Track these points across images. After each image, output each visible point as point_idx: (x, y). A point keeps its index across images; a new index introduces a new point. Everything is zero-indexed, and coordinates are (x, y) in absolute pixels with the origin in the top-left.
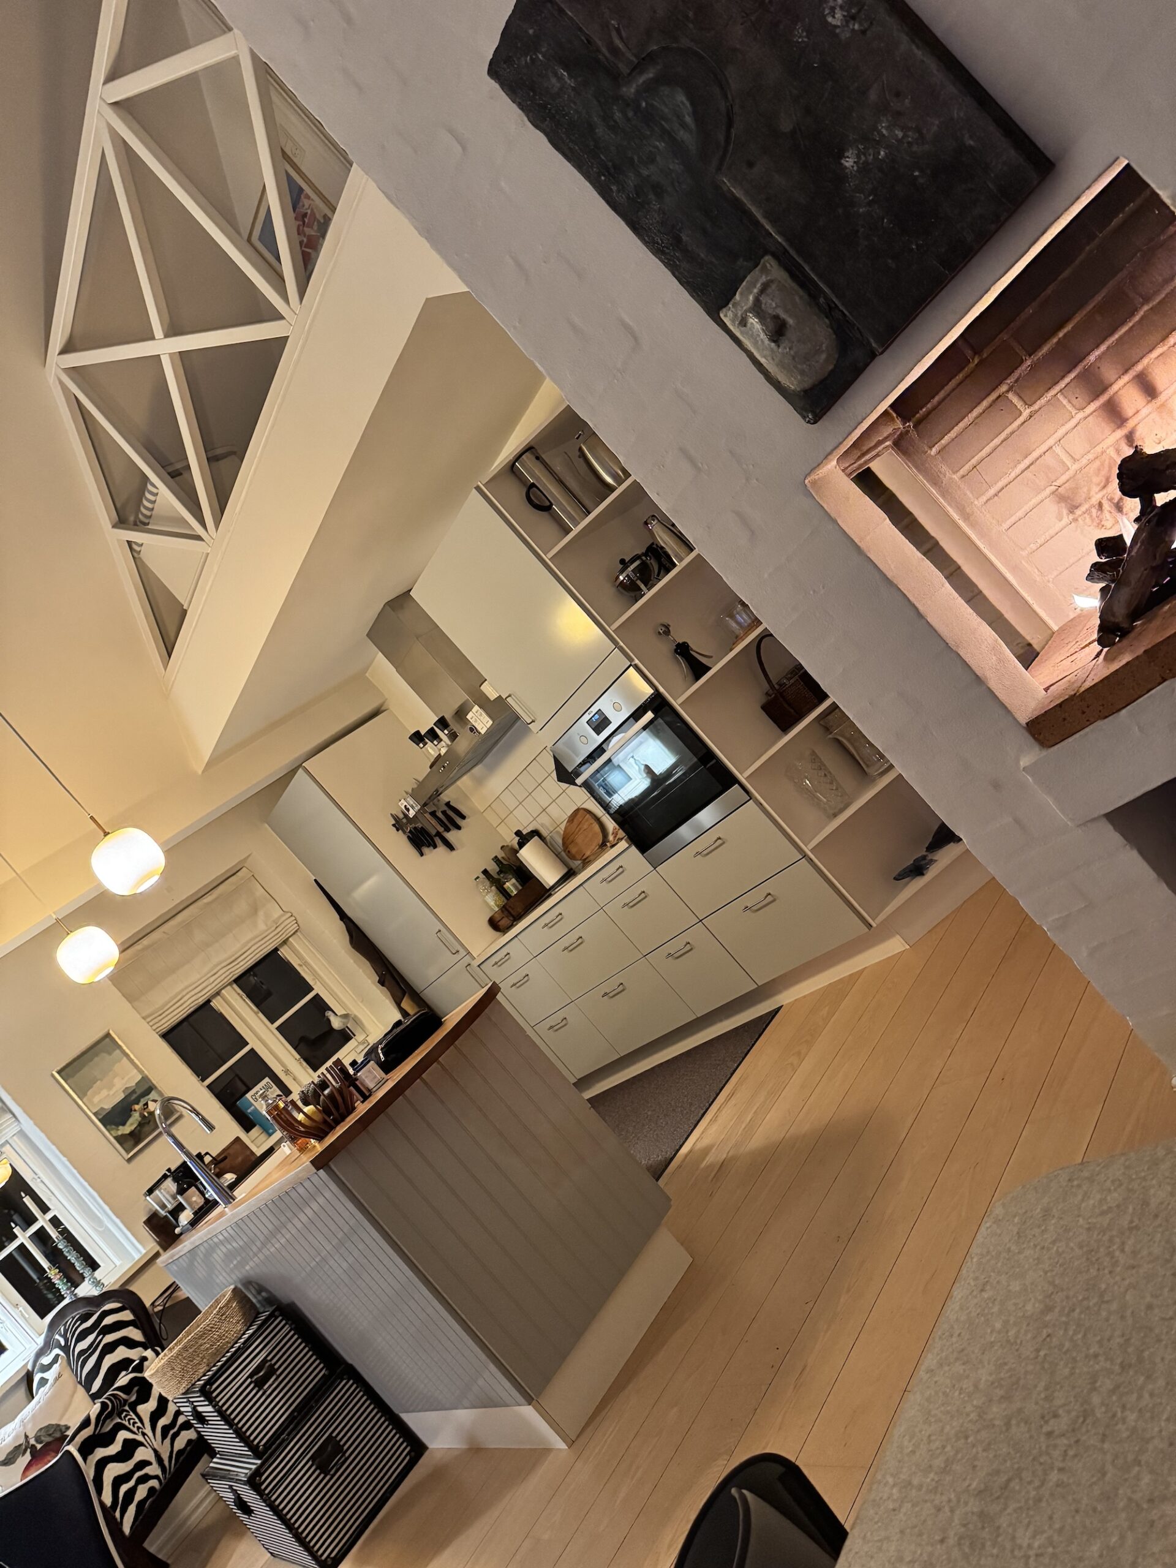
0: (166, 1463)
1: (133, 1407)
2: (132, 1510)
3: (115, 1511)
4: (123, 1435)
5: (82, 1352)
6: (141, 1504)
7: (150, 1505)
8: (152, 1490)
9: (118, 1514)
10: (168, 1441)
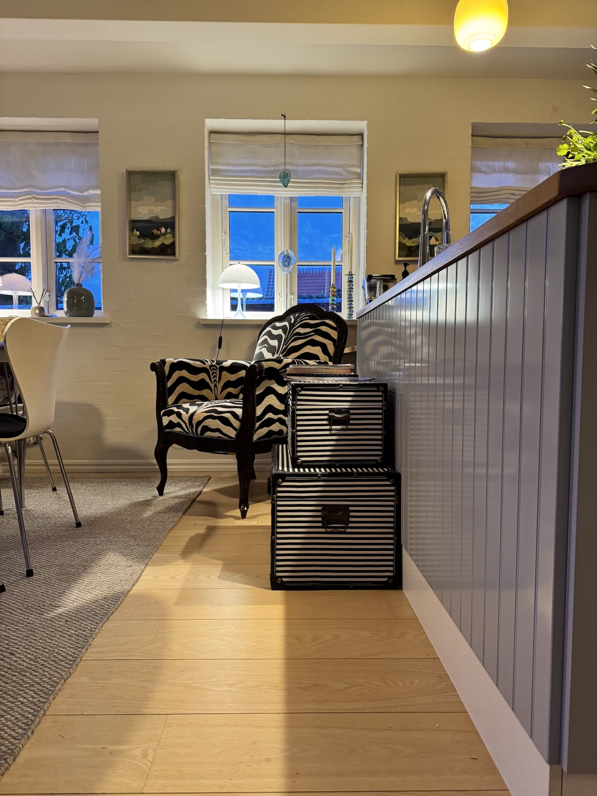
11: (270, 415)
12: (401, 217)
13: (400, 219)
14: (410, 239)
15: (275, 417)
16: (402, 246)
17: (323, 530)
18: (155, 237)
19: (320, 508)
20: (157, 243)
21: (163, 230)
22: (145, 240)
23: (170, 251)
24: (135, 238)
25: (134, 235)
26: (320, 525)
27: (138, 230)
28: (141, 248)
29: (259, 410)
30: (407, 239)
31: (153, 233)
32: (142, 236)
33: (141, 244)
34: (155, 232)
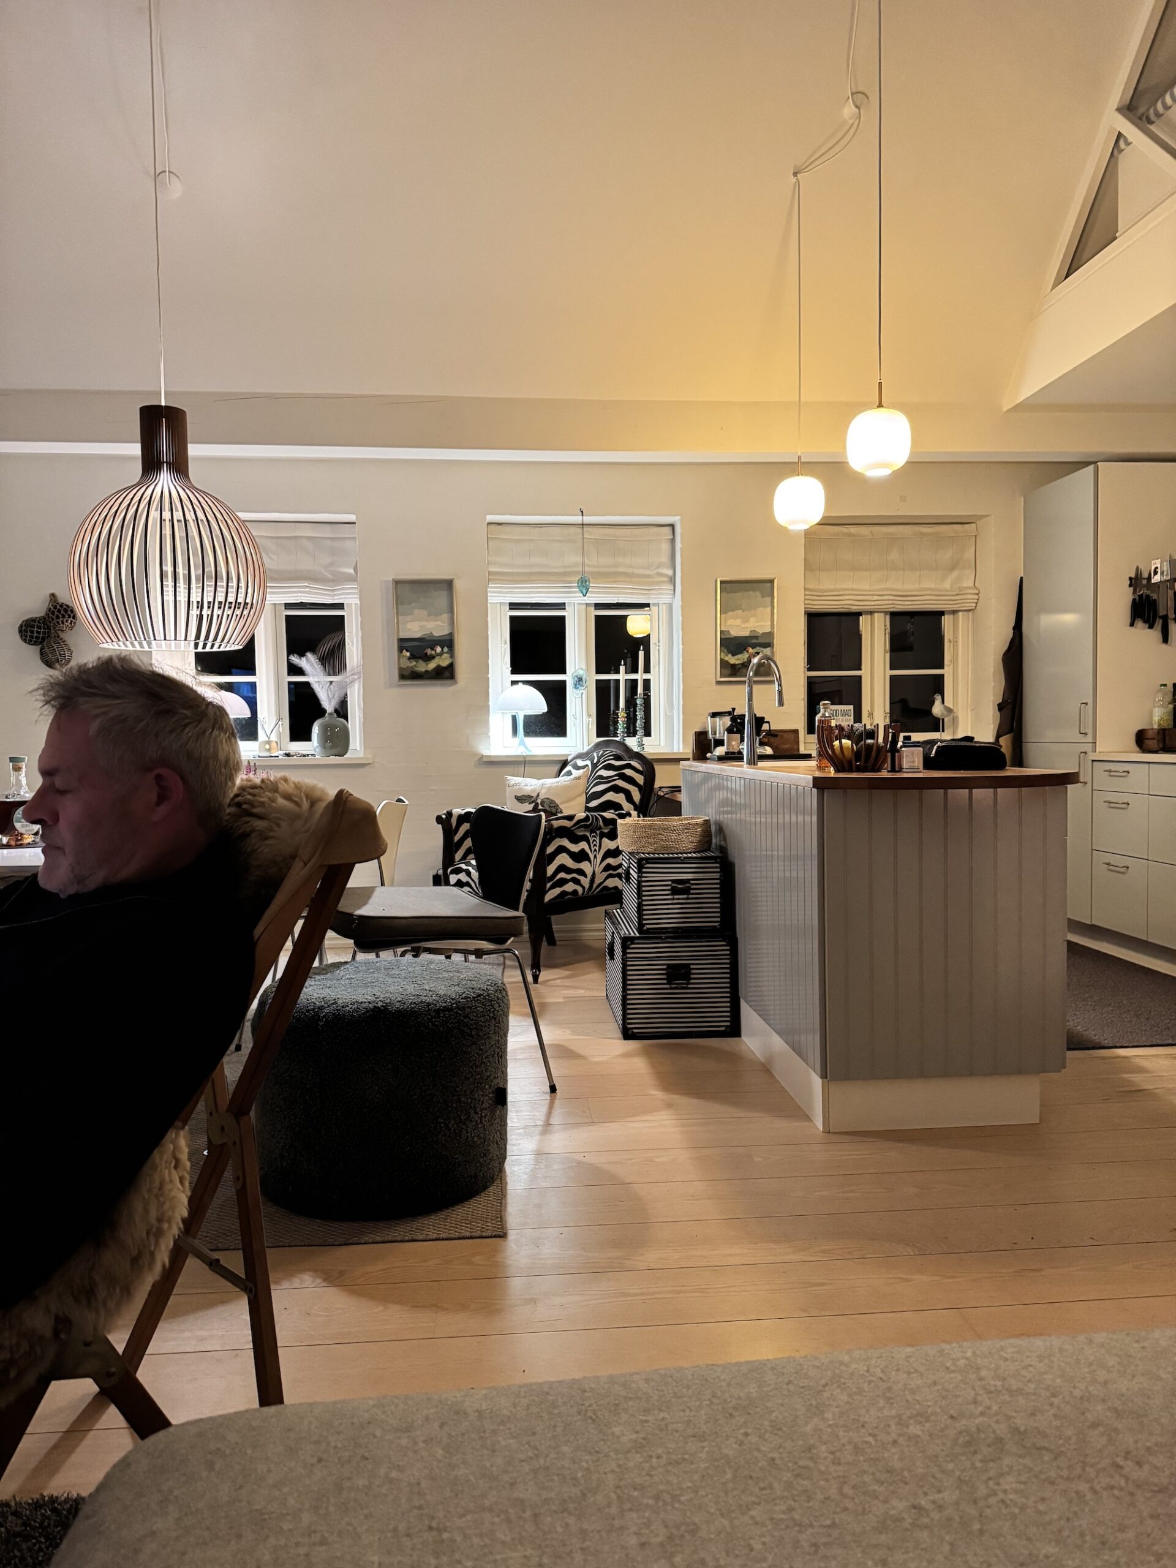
0: (595, 886)
1: (602, 835)
2: (557, 891)
3: (549, 882)
4: (583, 845)
5: (601, 777)
6: (564, 893)
7: (569, 899)
8: (575, 892)
9: (549, 885)
10: (605, 874)
11: (562, 875)
12: (722, 629)
13: (721, 632)
14: (733, 655)
15: (568, 877)
16: (724, 664)
17: (668, 986)
18: (428, 658)
19: (665, 967)
20: (432, 665)
21: (439, 649)
22: (416, 662)
23: (447, 674)
24: (405, 660)
25: (403, 656)
26: (665, 981)
27: (407, 651)
28: (412, 672)
29: (550, 870)
30: (730, 655)
31: (426, 653)
32: (413, 657)
33: (412, 667)
34: (429, 652)
